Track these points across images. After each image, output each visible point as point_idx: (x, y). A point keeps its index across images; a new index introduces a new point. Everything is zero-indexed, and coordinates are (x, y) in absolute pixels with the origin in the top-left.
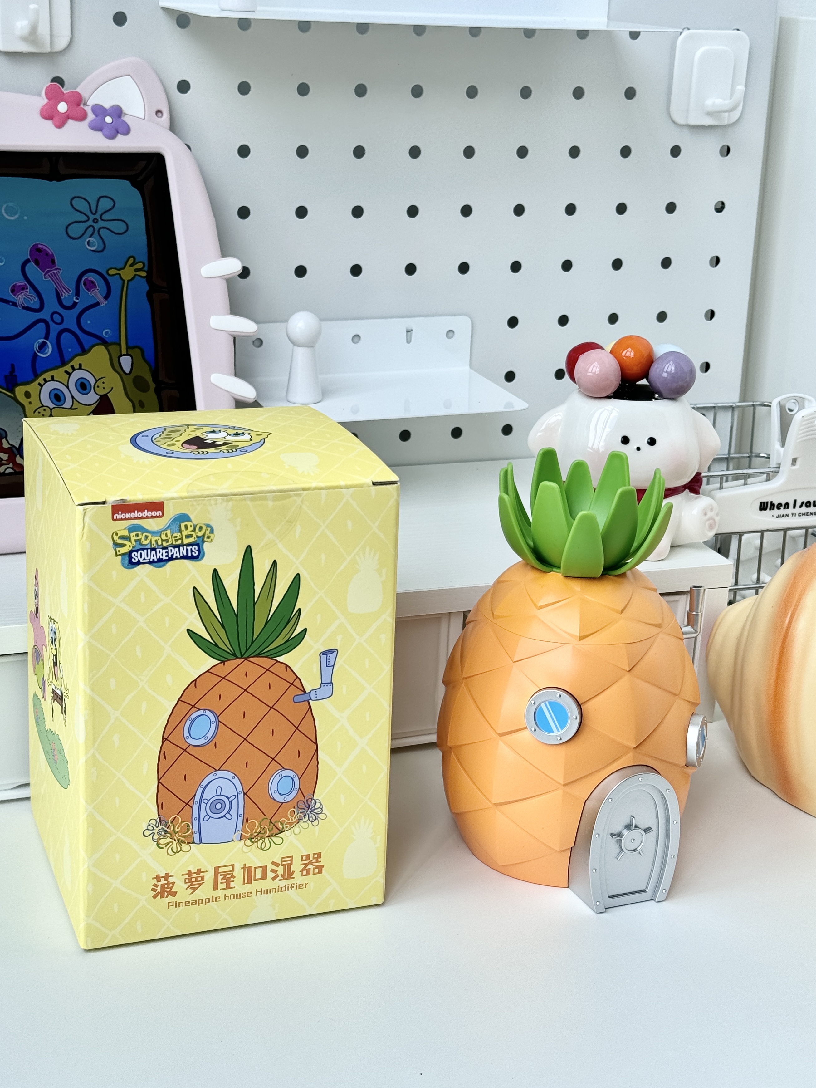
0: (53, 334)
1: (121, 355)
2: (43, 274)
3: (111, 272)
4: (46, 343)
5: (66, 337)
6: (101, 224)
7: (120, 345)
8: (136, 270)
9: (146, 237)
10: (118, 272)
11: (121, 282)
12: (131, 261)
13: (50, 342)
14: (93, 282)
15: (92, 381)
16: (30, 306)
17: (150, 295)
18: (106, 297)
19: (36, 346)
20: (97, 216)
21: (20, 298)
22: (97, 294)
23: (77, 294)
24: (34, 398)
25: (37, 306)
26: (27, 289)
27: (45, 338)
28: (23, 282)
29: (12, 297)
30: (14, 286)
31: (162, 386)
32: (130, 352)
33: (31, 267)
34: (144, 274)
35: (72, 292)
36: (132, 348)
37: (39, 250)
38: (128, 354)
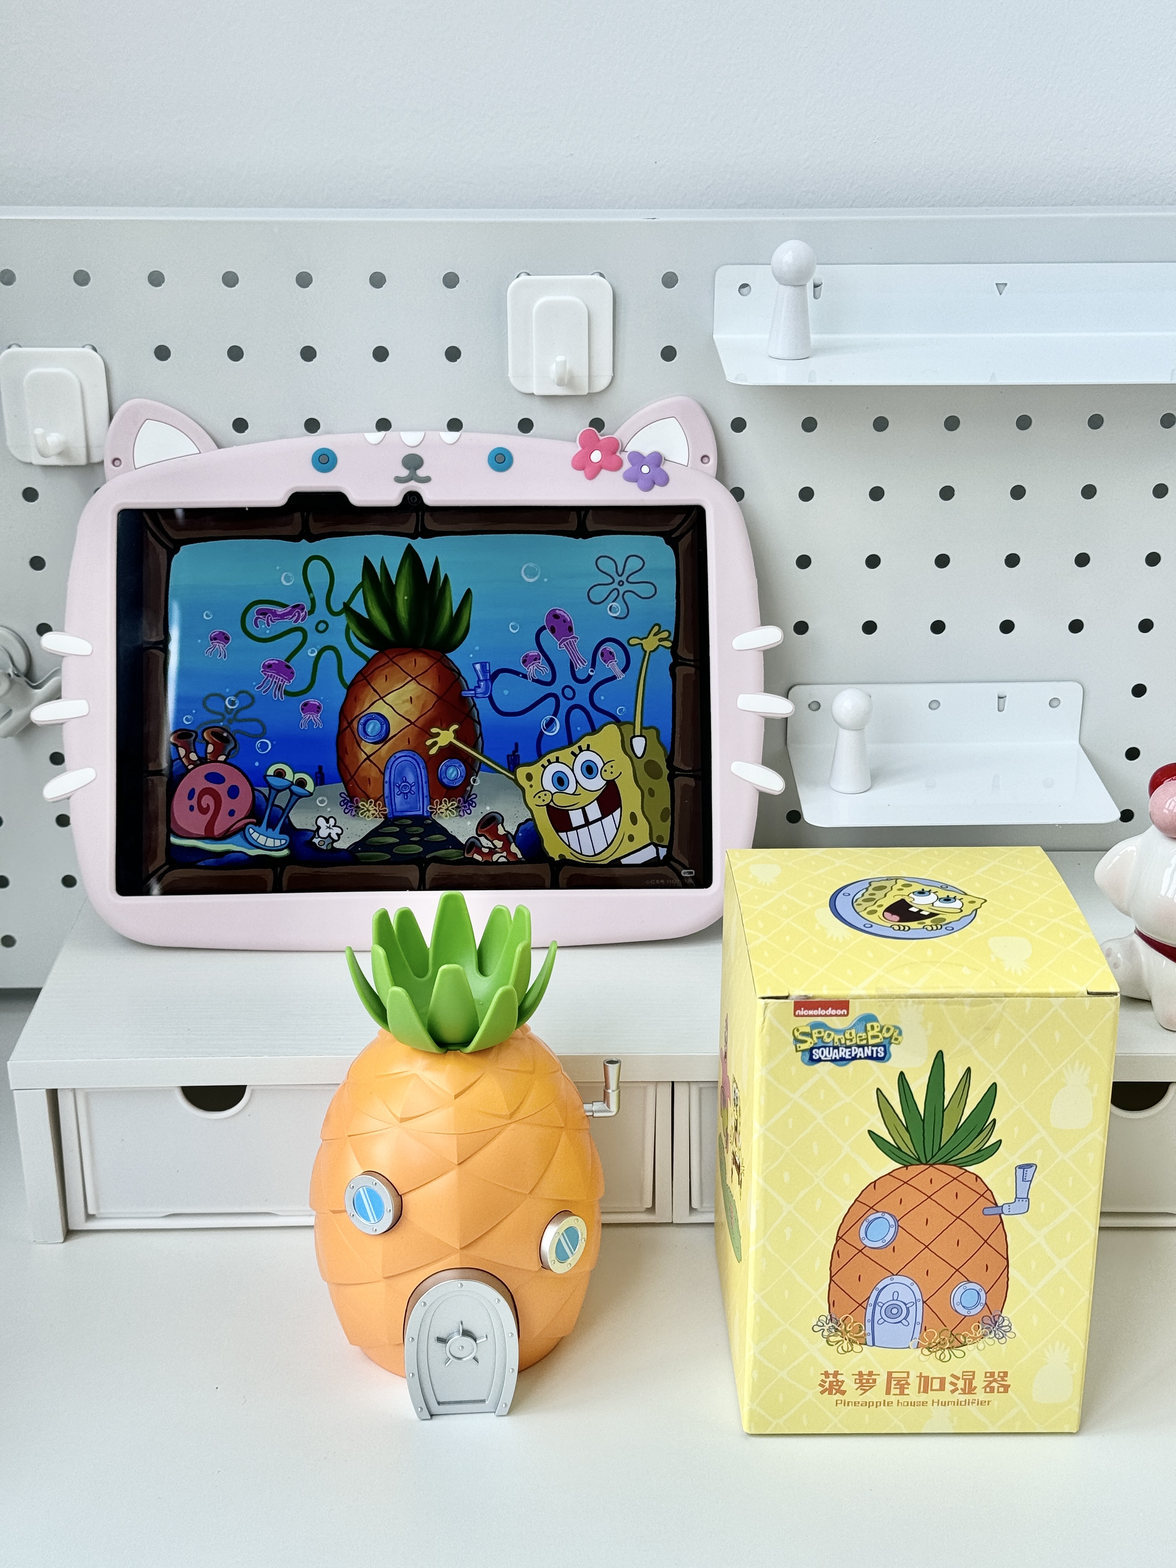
0: (563, 711)
1: (635, 736)
2: (559, 643)
3: (632, 642)
4: (554, 720)
5: (577, 714)
6: (627, 587)
7: (634, 724)
8: (661, 640)
9: (675, 602)
10: (641, 642)
11: (642, 653)
12: (656, 629)
13: (559, 720)
14: (611, 653)
15: (600, 764)
16: (540, 678)
17: (672, 669)
18: (624, 671)
19: (544, 723)
20: (624, 578)
21: (531, 670)
22: (615, 667)
23: (593, 665)
24: (535, 781)
25: (549, 679)
26: (540, 659)
27: (552, 715)
28: (536, 652)
29: (522, 668)
30: (526, 656)
31: (676, 773)
32: (644, 732)
33: (546, 635)
34: (669, 644)
35: (588, 663)
36: (646, 728)
37: (557, 617)
38: (641, 736)
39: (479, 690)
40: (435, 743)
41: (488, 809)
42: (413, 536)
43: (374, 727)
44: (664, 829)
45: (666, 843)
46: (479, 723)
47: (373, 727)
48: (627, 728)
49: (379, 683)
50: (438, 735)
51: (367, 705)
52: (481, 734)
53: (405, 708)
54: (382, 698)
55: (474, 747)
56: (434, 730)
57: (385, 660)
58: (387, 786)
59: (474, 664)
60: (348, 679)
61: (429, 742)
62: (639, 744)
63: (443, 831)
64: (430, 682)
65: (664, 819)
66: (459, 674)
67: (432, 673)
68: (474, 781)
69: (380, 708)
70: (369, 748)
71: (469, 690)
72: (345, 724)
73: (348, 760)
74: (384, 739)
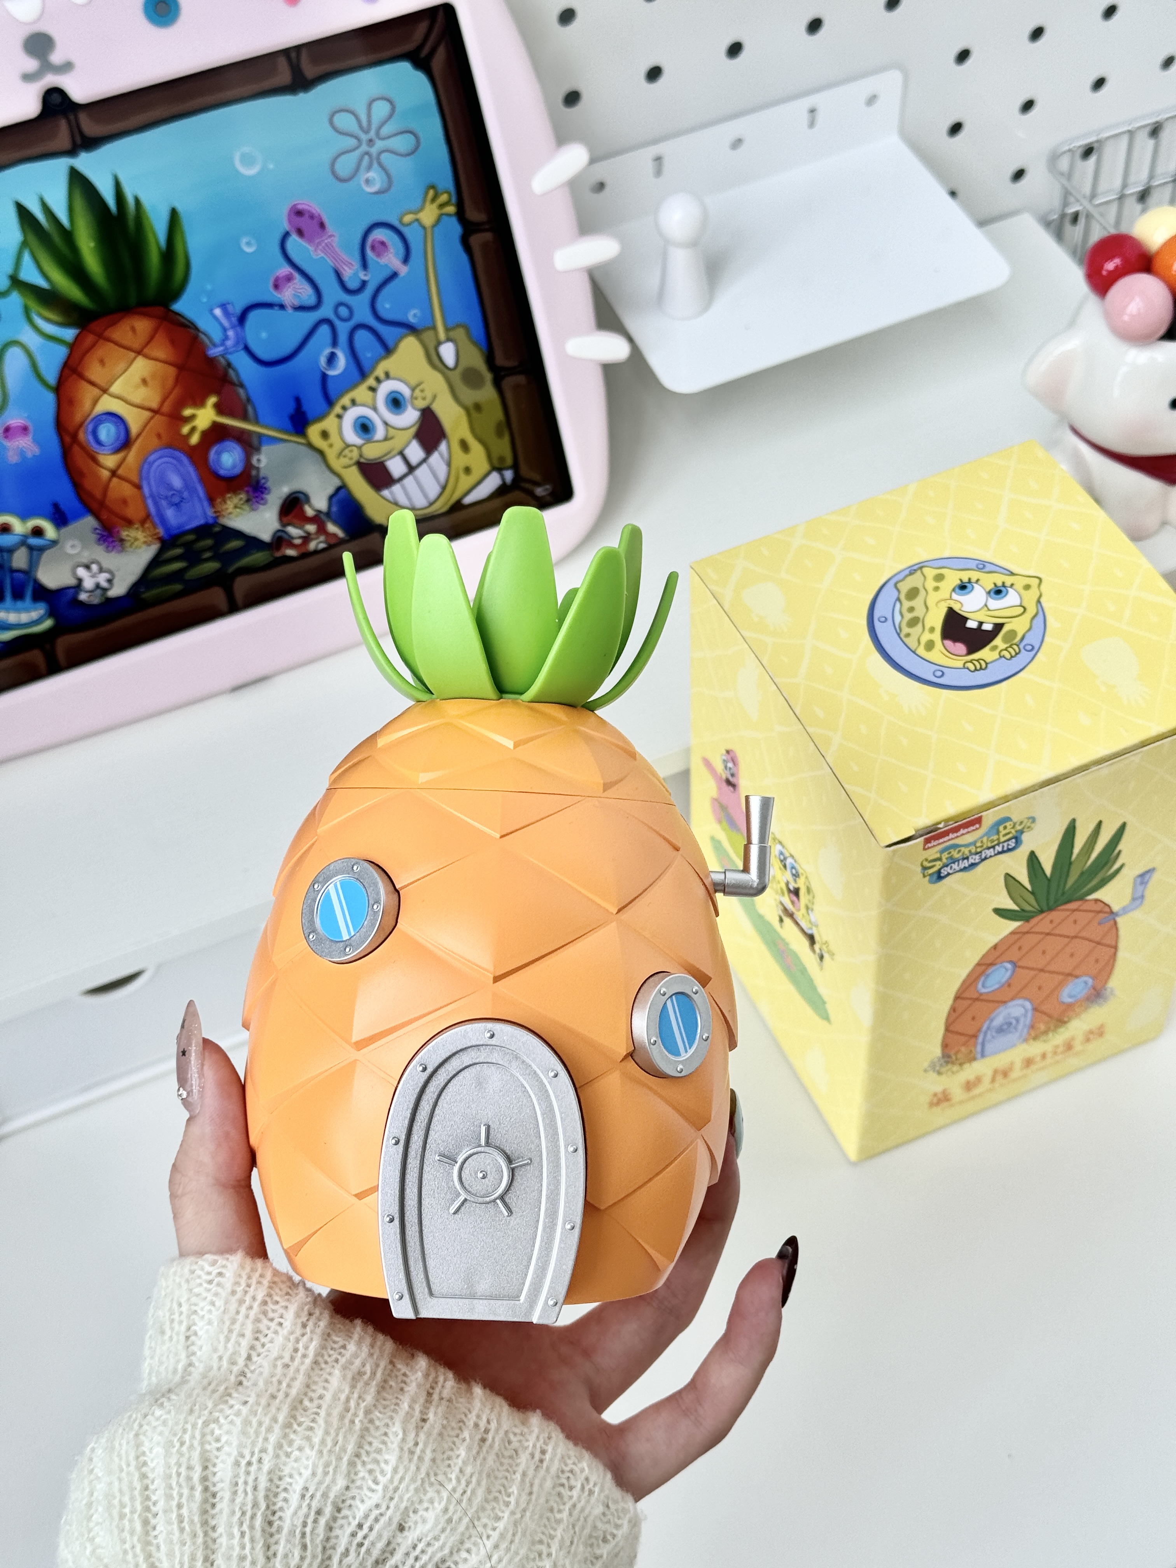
0: (343, 338)
1: (439, 343)
2: (311, 247)
3: (408, 218)
4: (335, 352)
5: (362, 336)
6: (379, 145)
7: (434, 328)
8: (441, 206)
9: (447, 150)
10: (416, 217)
11: (421, 232)
12: (430, 193)
13: (341, 351)
14: (383, 243)
15: (406, 391)
16: (303, 303)
17: (465, 241)
18: (406, 260)
19: (323, 361)
20: (372, 134)
21: (287, 296)
22: (392, 259)
23: (365, 265)
24: (334, 437)
25: (314, 301)
26: (294, 278)
27: (332, 347)
28: (286, 269)
29: (274, 297)
30: (276, 279)
31: (503, 373)
32: (452, 334)
33: (294, 240)
34: (451, 209)
35: (357, 263)
36: (453, 329)
37: (299, 213)
38: (449, 339)
39: (229, 343)
40: (193, 429)
41: (285, 490)
42: (72, 152)
43: (109, 431)
44: (503, 447)
45: (509, 461)
46: (242, 385)
47: (107, 432)
48: (428, 336)
49: (95, 372)
50: (193, 417)
51: (87, 404)
52: (249, 400)
53: (141, 395)
54: (105, 391)
55: (245, 417)
56: (187, 412)
57: (90, 339)
58: (150, 502)
59: (211, 311)
60: (52, 378)
61: (185, 430)
62: (448, 352)
63: (238, 534)
64: (161, 350)
65: (499, 434)
66: (196, 329)
67: (161, 337)
68: (259, 460)
69: (107, 404)
70: (109, 461)
71: (215, 345)
72: (68, 439)
73: (88, 484)
74: (125, 443)
